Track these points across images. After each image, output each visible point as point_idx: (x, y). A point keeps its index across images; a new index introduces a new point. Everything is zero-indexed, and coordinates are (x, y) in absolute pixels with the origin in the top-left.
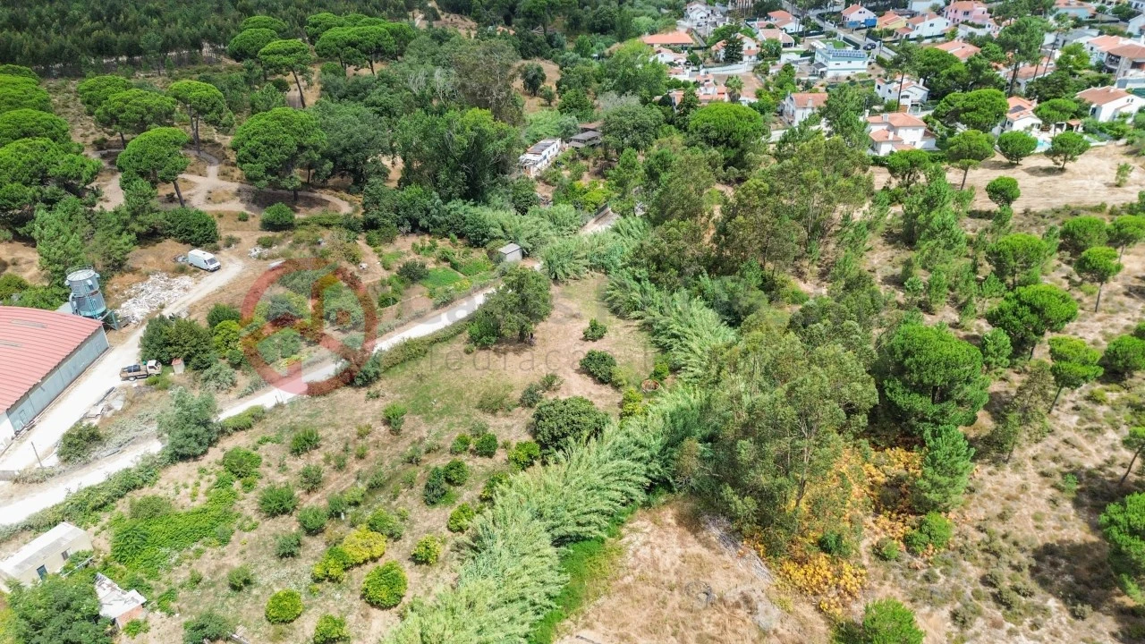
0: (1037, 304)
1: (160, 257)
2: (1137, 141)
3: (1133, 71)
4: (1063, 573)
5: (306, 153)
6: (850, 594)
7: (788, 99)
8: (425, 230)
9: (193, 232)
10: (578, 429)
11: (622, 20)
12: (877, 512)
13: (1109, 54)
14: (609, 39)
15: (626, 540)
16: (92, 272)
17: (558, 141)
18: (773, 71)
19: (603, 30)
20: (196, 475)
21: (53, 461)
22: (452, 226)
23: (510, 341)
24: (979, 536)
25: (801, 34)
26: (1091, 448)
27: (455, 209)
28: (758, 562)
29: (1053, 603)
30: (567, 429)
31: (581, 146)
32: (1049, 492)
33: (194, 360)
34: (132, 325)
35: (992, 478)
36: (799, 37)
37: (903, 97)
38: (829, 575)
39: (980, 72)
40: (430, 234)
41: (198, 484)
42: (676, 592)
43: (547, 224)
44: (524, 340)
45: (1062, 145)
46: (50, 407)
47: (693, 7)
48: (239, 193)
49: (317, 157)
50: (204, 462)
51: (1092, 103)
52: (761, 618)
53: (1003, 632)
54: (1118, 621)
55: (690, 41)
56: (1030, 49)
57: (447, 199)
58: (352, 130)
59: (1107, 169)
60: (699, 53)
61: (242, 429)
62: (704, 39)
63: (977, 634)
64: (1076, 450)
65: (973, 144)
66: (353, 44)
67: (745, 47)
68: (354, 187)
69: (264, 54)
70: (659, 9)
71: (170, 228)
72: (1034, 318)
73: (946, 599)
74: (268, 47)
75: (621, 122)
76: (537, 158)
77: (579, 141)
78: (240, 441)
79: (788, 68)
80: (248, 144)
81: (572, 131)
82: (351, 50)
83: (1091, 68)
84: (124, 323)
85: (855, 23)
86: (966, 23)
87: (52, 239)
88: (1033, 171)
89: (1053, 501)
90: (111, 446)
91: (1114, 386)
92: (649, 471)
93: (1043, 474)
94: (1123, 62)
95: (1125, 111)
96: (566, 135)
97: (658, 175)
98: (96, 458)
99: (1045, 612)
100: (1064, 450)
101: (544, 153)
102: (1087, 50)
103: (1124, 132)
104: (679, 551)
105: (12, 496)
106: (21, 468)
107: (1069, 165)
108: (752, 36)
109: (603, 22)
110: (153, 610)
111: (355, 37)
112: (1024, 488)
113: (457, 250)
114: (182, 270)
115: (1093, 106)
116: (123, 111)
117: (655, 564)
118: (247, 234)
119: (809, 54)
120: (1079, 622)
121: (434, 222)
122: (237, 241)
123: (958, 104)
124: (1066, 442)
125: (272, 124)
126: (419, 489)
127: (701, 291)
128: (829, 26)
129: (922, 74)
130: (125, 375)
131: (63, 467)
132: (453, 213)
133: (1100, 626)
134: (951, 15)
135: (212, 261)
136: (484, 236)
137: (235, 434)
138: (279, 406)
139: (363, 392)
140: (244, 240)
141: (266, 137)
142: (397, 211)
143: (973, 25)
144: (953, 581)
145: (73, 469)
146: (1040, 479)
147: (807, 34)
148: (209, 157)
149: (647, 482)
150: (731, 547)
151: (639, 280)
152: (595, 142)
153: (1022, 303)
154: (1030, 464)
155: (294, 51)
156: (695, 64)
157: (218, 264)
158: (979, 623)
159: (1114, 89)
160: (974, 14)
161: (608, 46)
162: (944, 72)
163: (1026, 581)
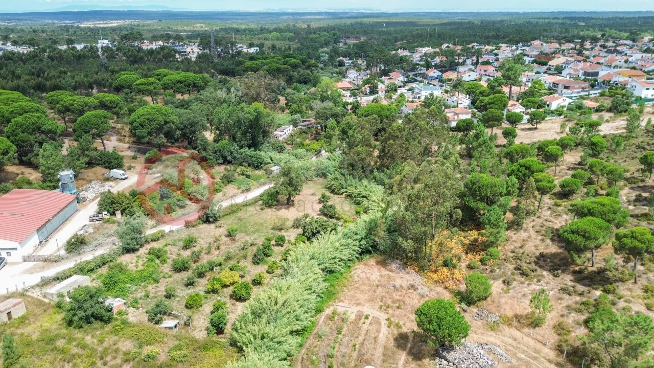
0: (527, 165)
1: (95, 174)
2: (568, 115)
3: (565, 90)
4: (549, 263)
5: (168, 125)
6: (458, 281)
7: (404, 107)
8: (229, 162)
9: (111, 162)
10: (326, 228)
11: (315, 77)
12: (467, 253)
13: (553, 83)
14: (308, 86)
15: (353, 273)
16: (71, 171)
17: (291, 126)
18: (394, 97)
19: (305, 83)
20: (136, 259)
21: (63, 252)
22: (244, 160)
23: (282, 205)
24: (512, 255)
25: (406, 82)
26: (557, 222)
27: (245, 152)
28: (415, 274)
29: (545, 273)
30: (319, 229)
31: (303, 128)
32: (540, 238)
33: (127, 211)
34: (87, 202)
35: (516, 235)
36: (405, 83)
37: (460, 103)
38: (448, 274)
39: (494, 89)
40: (233, 164)
41: (137, 262)
42: (379, 287)
43: (293, 157)
44: (289, 203)
45: (534, 116)
46: (54, 233)
47: (350, 72)
48: (129, 148)
49: (174, 127)
50: (138, 253)
51: (547, 101)
52: (420, 291)
53: (526, 285)
54: (572, 276)
55: (351, 86)
56: (516, 77)
57: (241, 147)
58: (189, 116)
59: (556, 127)
60: (356, 91)
61: (155, 240)
62: (358, 86)
63: (514, 287)
64: (550, 223)
65: (494, 115)
66: (181, 82)
67: (379, 87)
68: (189, 146)
69: (137, 85)
70: (332, 74)
71: (99, 160)
72: (527, 171)
73: (500, 277)
74: (138, 82)
75: (325, 113)
76: (282, 133)
77: (302, 125)
78: (155, 245)
79: (402, 95)
80: (138, 120)
81: (298, 121)
82: (180, 85)
83: (546, 90)
84: (84, 200)
85: (432, 77)
86: (486, 75)
87: (48, 157)
88: (523, 130)
89: (542, 240)
90: (91, 247)
91: (565, 200)
92: (361, 245)
93: (537, 232)
94: (560, 86)
95: (562, 104)
96: (295, 124)
97: (347, 132)
98: (84, 252)
99: (543, 276)
100: (545, 223)
101: (285, 131)
102: (543, 82)
103: (562, 112)
104: (378, 274)
105: (44, 268)
106: (48, 254)
107: (538, 126)
108: (383, 82)
109: (305, 78)
110: (128, 307)
111: (182, 79)
112: (529, 237)
113: (249, 171)
114: (108, 179)
115: (548, 103)
116: (73, 105)
117: (368, 279)
118: (138, 165)
119: (412, 89)
120: (557, 278)
121: (235, 158)
122: (134, 167)
123: (486, 101)
124: (546, 220)
125: (151, 111)
126: (250, 259)
127: (374, 178)
128: (419, 79)
129: (468, 93)
130: (91, 219)
131: (68, 255)
132: (244, 154)
133: (565, 278)
134: (478, 72)
135: (123, 174)
136: (261, 164)
137: (151, 243)
138: (171, 231)
139: (213, 226)
140: (137, 167)
141: (149, 116)
142: (215, 152)
143: (489, 76)
144: (502, 270)
145: (73, 256)
146: (536, 234)
147: (410, 82)
148: (111, 133)
149: (360, 250)
150: (403, 271)
151: (344, 175)
152: (310, 126)
153: (521, 166)
154: (531, 229)
155: (152, 83)
156: (355, 96)
157: (126, 176)
158: (515, 283)
159: (556, 95)
160: (489, 71)
161: (308, 89)
162: (478, 91)
163: (533, 266)
